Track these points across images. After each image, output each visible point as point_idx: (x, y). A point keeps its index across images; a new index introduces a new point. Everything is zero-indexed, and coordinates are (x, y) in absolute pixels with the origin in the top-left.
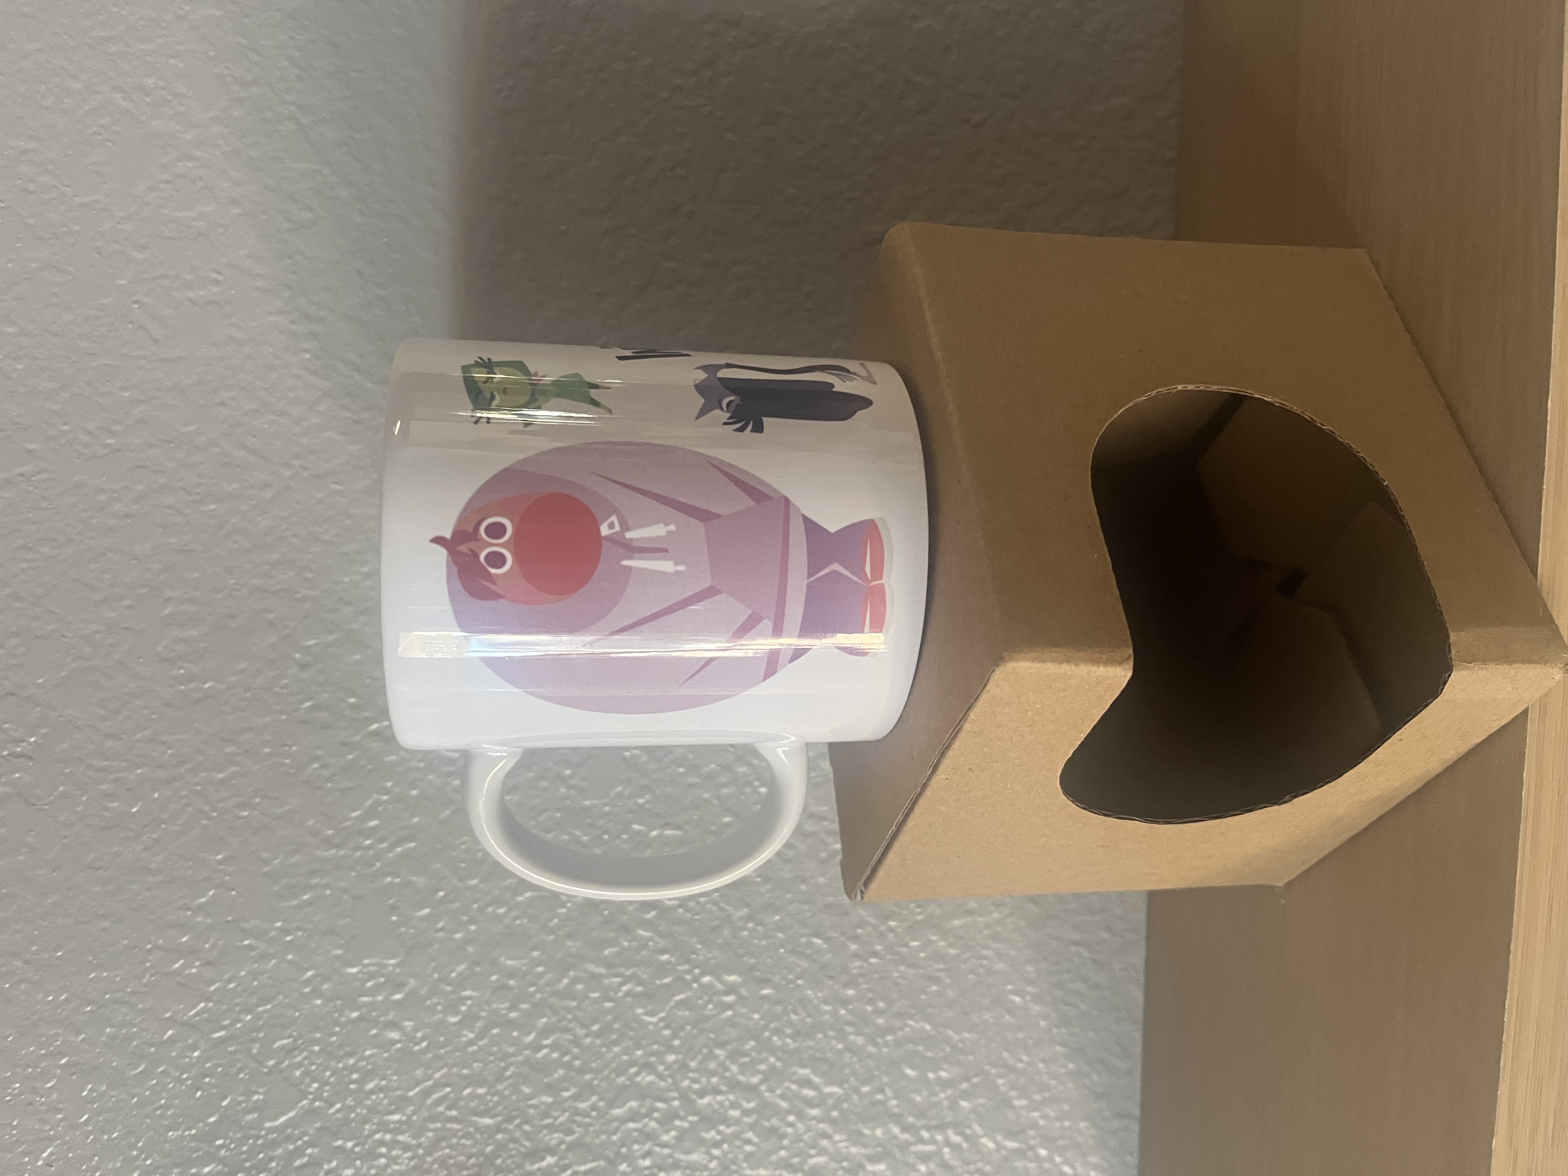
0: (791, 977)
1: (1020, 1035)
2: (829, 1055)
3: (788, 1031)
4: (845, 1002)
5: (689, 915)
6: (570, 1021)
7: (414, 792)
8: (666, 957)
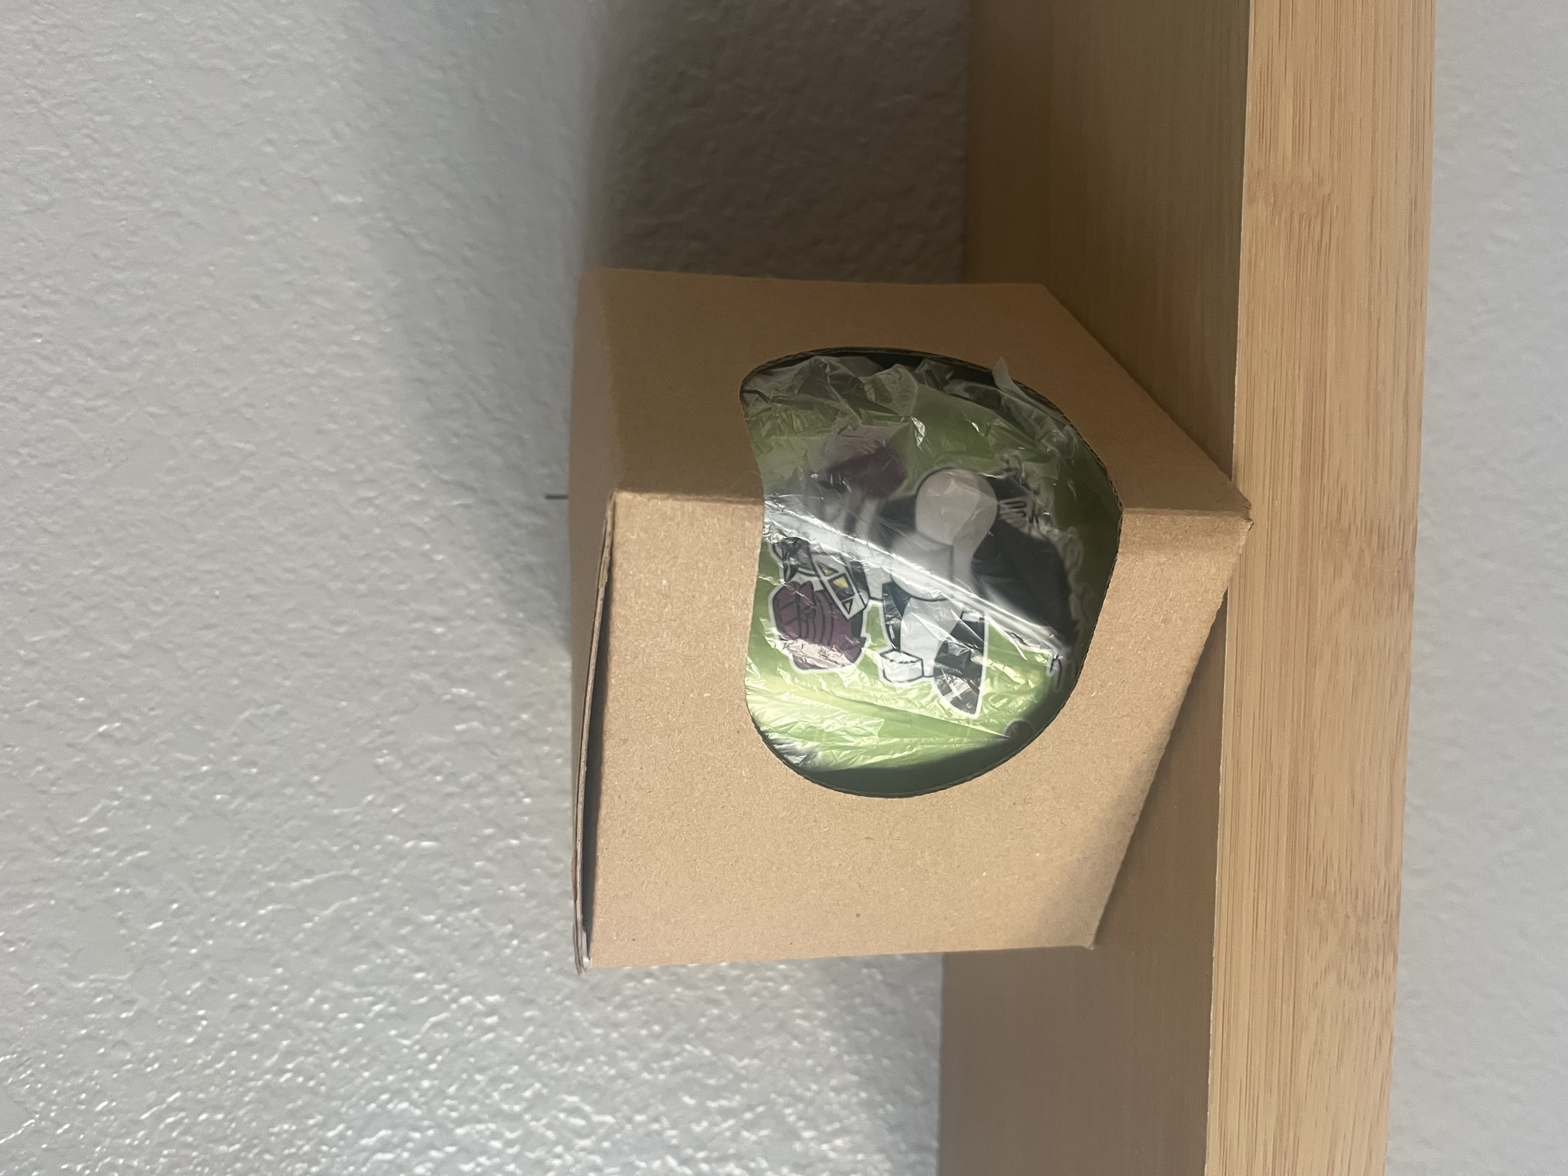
0: (558, 998)
1: (810, 1062)
2: (601, 1081)
3: (554, 1055)
4: (616, 1025)
5: (446, 931)
6: (316, 1044)
7: (148, 798)
8: (420, 976)
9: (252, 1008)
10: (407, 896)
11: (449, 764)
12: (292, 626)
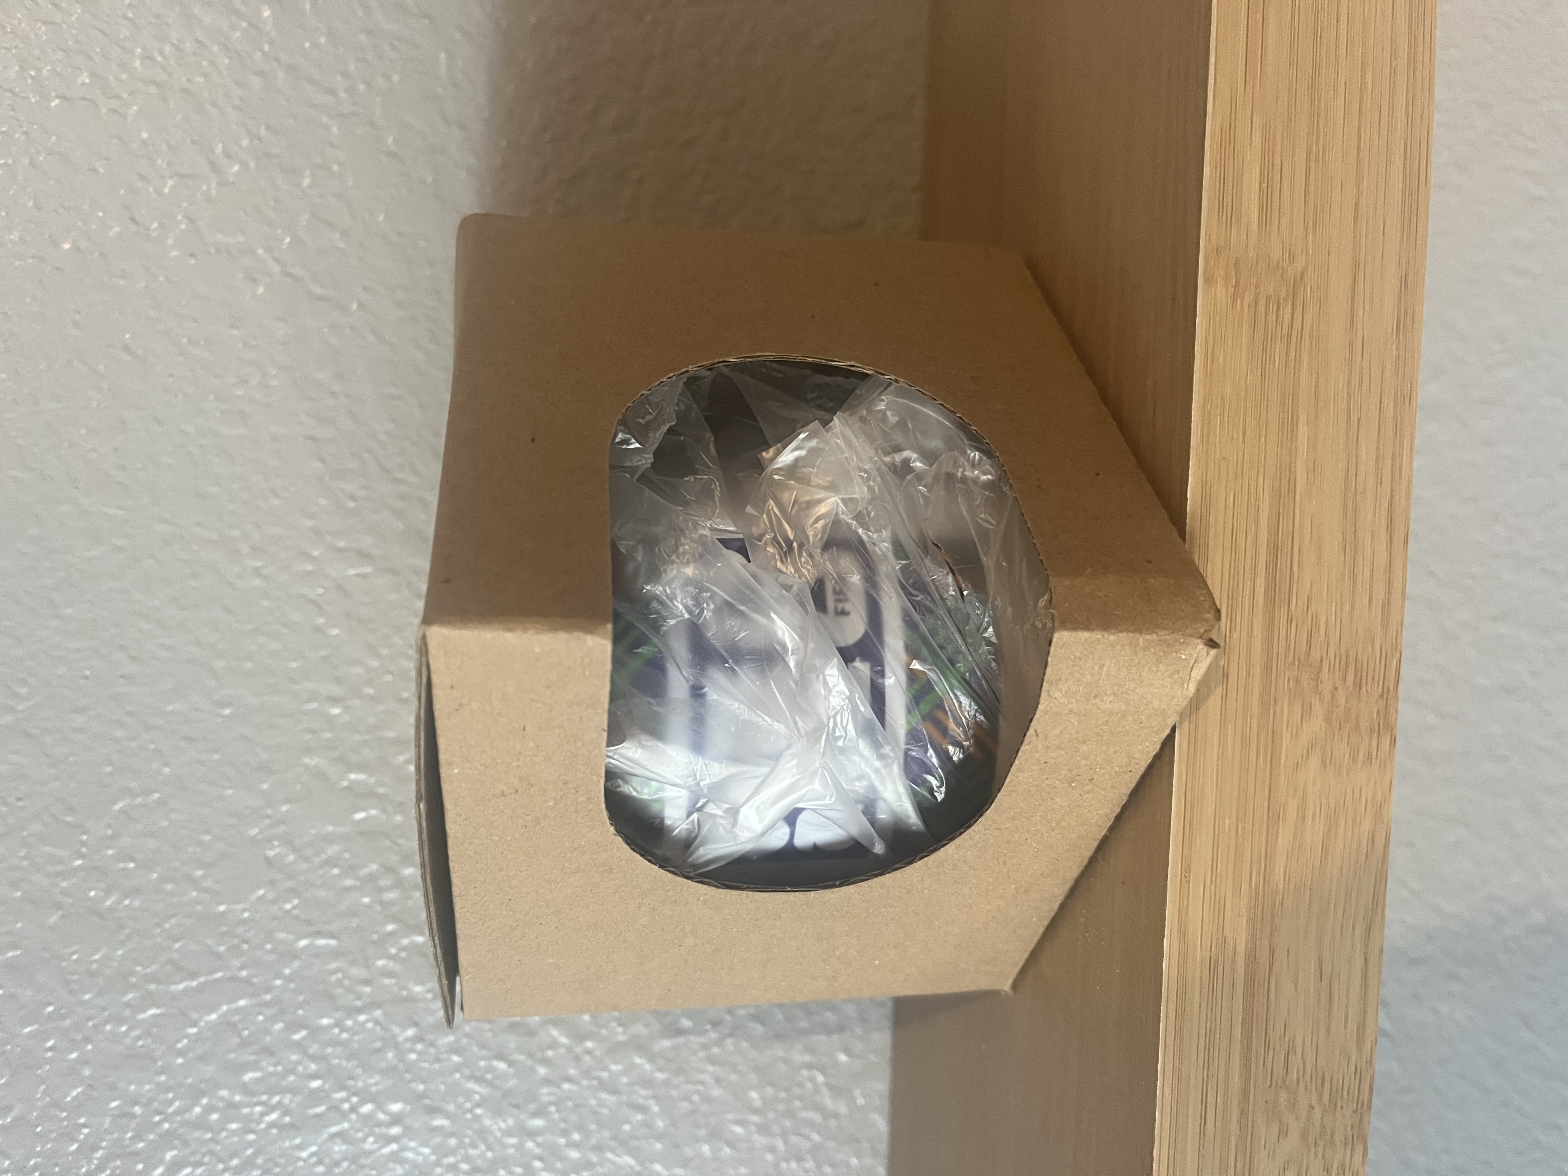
9: (133, 1116)
10: (301, 998)
11: (347, 856)
12: (170, 708)
